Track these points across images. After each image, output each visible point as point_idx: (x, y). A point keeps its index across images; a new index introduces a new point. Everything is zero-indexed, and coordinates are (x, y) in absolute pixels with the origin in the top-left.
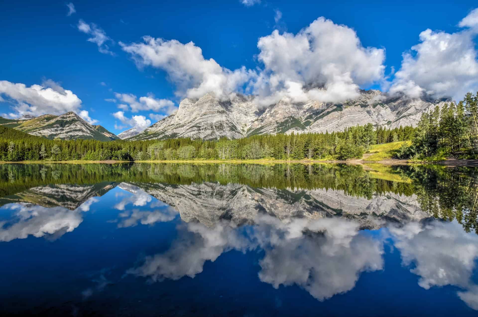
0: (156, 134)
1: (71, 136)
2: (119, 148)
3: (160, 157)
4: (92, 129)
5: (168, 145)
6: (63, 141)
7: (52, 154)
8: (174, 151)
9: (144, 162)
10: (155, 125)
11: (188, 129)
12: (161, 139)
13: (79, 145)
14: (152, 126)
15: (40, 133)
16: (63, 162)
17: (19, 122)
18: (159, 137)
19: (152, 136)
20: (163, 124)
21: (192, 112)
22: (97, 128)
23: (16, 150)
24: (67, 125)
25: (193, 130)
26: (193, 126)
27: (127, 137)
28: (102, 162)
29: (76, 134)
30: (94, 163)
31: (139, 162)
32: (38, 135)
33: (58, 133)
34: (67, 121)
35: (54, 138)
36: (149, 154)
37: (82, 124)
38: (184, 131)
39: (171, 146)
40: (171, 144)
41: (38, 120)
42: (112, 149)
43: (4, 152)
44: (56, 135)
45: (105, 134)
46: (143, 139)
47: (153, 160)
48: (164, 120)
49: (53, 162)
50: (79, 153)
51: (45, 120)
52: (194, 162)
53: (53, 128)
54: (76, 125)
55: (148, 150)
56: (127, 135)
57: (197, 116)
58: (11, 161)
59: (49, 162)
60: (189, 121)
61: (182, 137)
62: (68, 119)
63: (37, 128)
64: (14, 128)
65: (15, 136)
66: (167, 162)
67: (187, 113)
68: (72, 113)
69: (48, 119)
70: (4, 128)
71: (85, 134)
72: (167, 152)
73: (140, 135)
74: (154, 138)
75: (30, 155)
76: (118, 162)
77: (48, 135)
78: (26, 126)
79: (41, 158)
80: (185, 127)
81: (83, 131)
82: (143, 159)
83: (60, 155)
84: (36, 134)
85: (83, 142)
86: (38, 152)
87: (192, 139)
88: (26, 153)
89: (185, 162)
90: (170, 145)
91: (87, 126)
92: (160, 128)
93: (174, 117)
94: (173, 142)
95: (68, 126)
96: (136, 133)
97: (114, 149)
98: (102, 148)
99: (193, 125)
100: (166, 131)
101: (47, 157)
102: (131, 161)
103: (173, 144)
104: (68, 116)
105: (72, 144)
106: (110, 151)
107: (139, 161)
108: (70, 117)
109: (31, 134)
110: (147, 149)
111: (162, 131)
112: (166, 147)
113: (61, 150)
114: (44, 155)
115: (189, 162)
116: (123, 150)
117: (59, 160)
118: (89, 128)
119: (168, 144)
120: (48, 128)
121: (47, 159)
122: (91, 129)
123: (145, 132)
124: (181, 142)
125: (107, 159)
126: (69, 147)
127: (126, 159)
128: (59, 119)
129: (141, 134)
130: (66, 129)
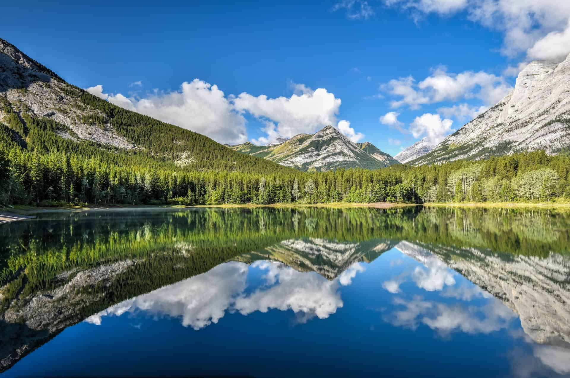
0: (464, 149)
1: (330, 164)
2: (398, 181)
3: (473, 195)
4: (357, 150)
5: (491, 170)
6: (319, 173)
7: (306, 193)
8: (504, 182)
9: (441, 205)
10: (462, 129)
11: (537, 131)
12: (475, 156)
13: (340, 178)
14: (456, 134)
15: (292, 162)
16: (319, 205)
17: (270, 149)
18: (472, 153)
19: (456, 152)
20: (480, 125)
21: (550, 90)
22: (363, 147)
23: (267, 189)
24: (324, 147)
25: (552, 129)
26: (553, 122)
27: (410, 159)
28: (372, 205)
29: (335, 161)
30: (359, 206)
31: (433, 205)
32: (290, 165)
33: (313, 160)
34: (324, 141)
35: (308, 168)
36: (451, 189)
37: (343, 144)
38: (529, 136)
39: (497, 171)
40: (497, 167)
41: (290, 143)
42: (386, 183)
43: (255, 192)
44: (310, 163)
45: (375, 156)
46: (440, 160)
47: (459, 202)
48: (482, 116)
49: (308, 205)
50: (340, 191)
51: (298, 143)
52: (555, 205)
53: (307, 153)
54: (336, 146)
55: (449, 182)
56: (412, 155)
57: (562, 96)
58: (262, 203)
59: (302, 205)
60: (542, 111)
61: (522, 149)
62: (325, 138)
63: (288, 156)
64: (265, 158)
65: (266, 168)
66: (488, 205)
67: (535, 94)
68: (330, 127)
69: (301, 141)
70: (255, 159)
71: (347, 159)
72: (489, 184)
73: (433, 152)
74: (461, 157)
75: (281, 195)
76: (396, 205)
77: (301, 164)
78: (277, 153)
79: (293, 200)
80: (530, 126)
81: (344, 155)
82: (440, 200)
83: (315, 194)
84: (288, 164)
85: (345, 173)
86: (290, 190)
87: (548, 152)
88: (277, 192)
89: (531, 205)
90: (495, 169)
91: (350, 146)
92: (472, 135)
93: (504, 108)
94: (501, 163)
95: (325, 149)
96: (426, 149)
97: (390, 182)
98: (372, 181)
99: (552, 117)
100: (485, 139)
101: (300, 197)
102: (417, 203)
103: (502, 168)
104: (325, 133)
105: (331, 177)
106: (383, 186)
107: (431, 204)
108: (327, 134)
109: (283, 164)
110: (446, 180)
111: (476, 140)
112: (487, 175)
113: (317, 188)
114: (297, 195)
115: (541, 205)
116: (405, 184)
117: (314, 203)
118: (352, 148)
119: (490, 167)
120: (302, 154)
121: (300, 201)
122: (354, 150)
123: (442, 145)
124: (521, 161)
125: (378, 200)
126: (326, 182)
127: (408, 200)
128: (314, 138)
129: (436, 151)
130: (322, 154)
